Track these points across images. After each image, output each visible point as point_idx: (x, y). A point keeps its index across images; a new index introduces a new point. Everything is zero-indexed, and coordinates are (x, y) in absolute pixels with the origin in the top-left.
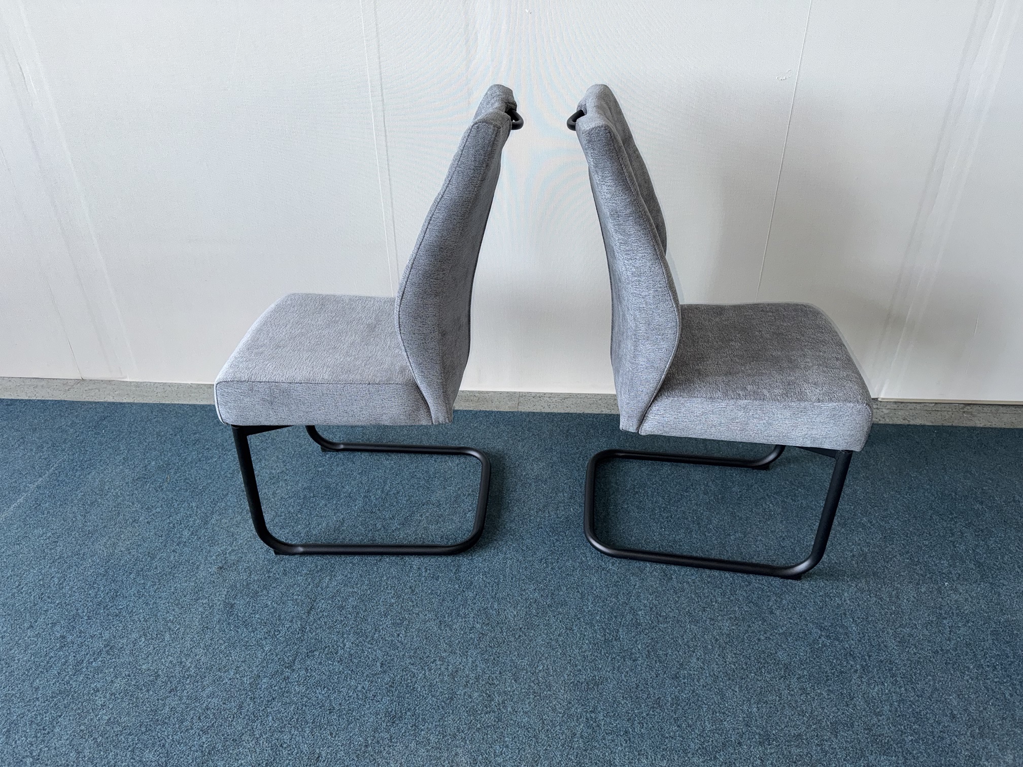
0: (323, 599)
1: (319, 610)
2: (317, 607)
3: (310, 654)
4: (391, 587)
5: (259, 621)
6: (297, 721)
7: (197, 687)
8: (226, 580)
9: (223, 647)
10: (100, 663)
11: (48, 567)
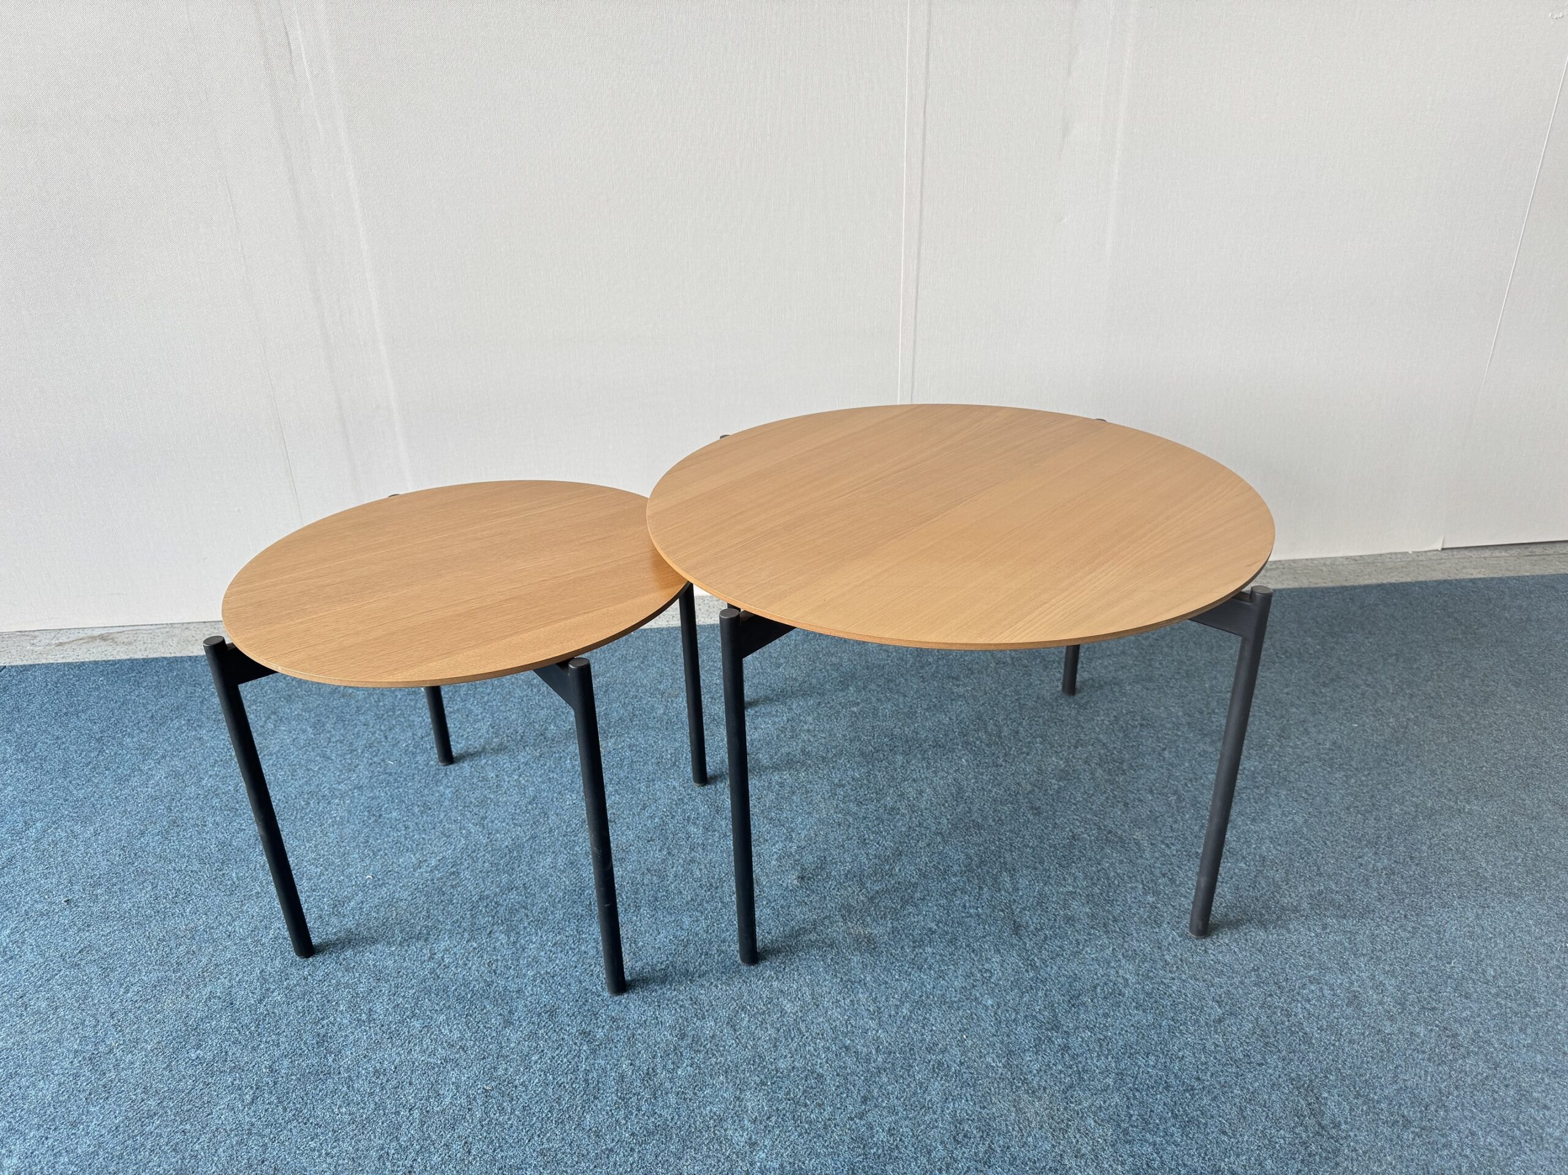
0: (1024, 909)
1: (1032, 927)
2: (1025, 924)
3: (1074, 1001)
4: (1130, 878)
5: (938, 957)
6: (1144, 1119)
7: (909, 1086)
8: (825, 897)
9: (904, 1010)
10: (689, 1068)
11: (468, 916)
